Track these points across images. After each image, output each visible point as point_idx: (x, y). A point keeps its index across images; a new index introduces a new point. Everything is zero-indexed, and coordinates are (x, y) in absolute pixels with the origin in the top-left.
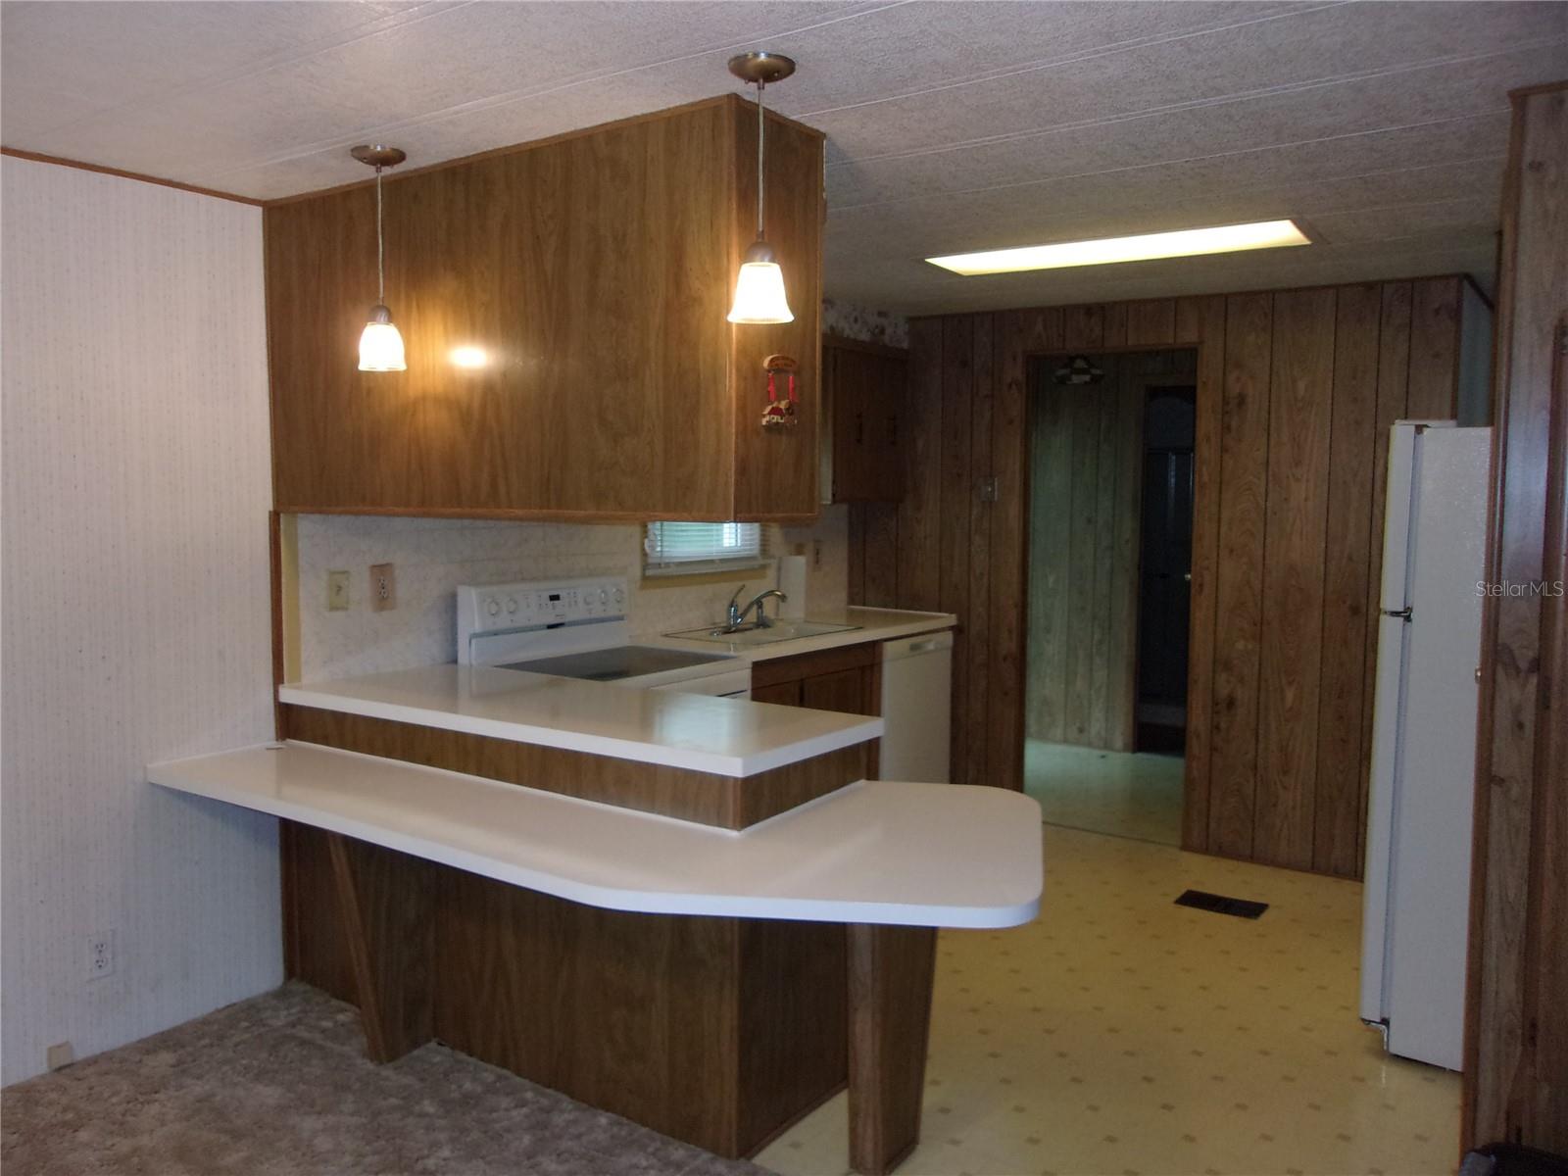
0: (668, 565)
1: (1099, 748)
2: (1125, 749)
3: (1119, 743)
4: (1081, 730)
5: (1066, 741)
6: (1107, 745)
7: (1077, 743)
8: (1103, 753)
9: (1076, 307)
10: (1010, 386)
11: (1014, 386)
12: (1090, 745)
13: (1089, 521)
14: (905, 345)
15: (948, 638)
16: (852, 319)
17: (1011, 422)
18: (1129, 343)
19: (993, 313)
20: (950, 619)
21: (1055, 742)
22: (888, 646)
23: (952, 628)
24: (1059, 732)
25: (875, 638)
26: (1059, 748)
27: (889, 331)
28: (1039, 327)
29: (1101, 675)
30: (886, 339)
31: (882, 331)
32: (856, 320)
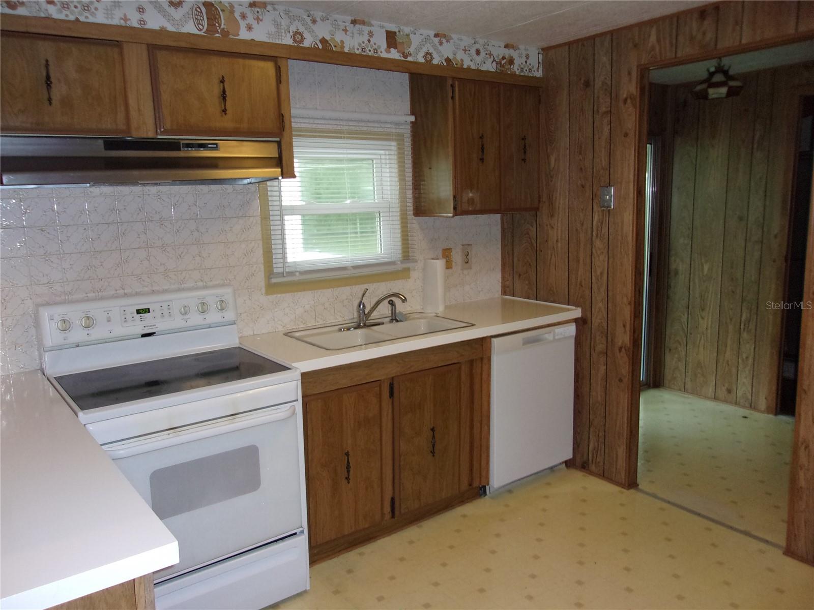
0: (291, 274)
1: (744, 407)
2: (768, 411)
3: (762, 403)
4: (729, 391)
5: (715, 398)
6: (752, 406)
7: (725, 401)
8: (747, 412)
9: (688, 13)
10: (625, 101)
11: (629, 101)
12: (736, 403)
13: (741, 219)
14: (539, 74)
15: (572, 329)
16: (473, 51)
17: (626, 135)
18: (744, 41)
19: (611, 33)
20: (577, 313)
21: (706, 398)
22: (495, 341)
23: (576, 321)
24: (710, 391)
25: (485, 335)
26: (710, 405)
27: (517, 62)
28: (653, 38)
29: (748, 348)
30: (516, 68)
31: (511, 62)
32: (478, 52)
